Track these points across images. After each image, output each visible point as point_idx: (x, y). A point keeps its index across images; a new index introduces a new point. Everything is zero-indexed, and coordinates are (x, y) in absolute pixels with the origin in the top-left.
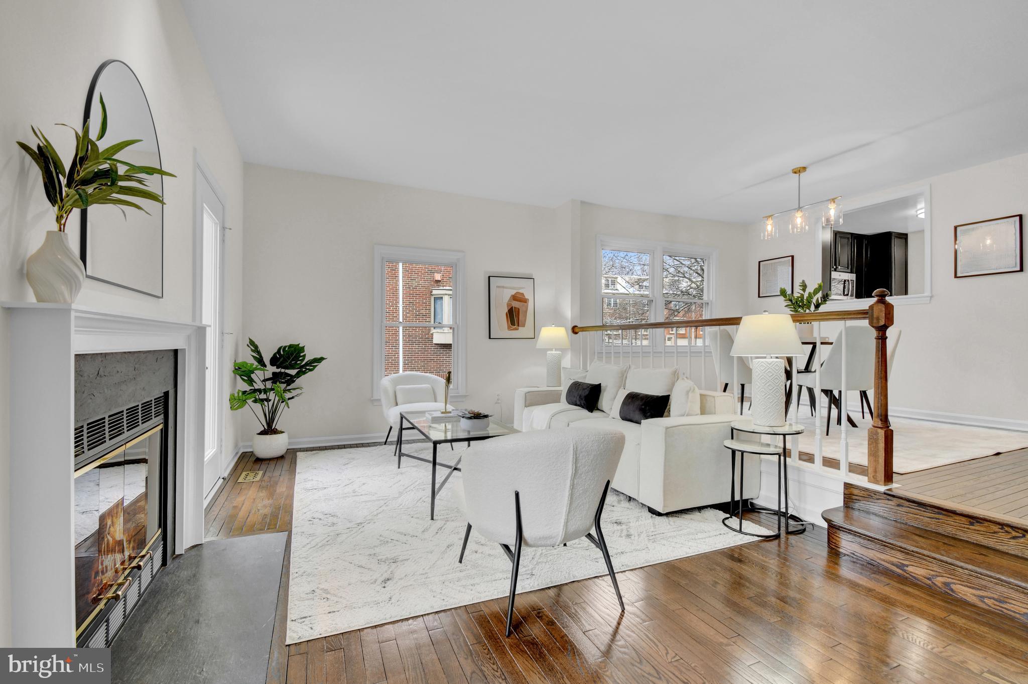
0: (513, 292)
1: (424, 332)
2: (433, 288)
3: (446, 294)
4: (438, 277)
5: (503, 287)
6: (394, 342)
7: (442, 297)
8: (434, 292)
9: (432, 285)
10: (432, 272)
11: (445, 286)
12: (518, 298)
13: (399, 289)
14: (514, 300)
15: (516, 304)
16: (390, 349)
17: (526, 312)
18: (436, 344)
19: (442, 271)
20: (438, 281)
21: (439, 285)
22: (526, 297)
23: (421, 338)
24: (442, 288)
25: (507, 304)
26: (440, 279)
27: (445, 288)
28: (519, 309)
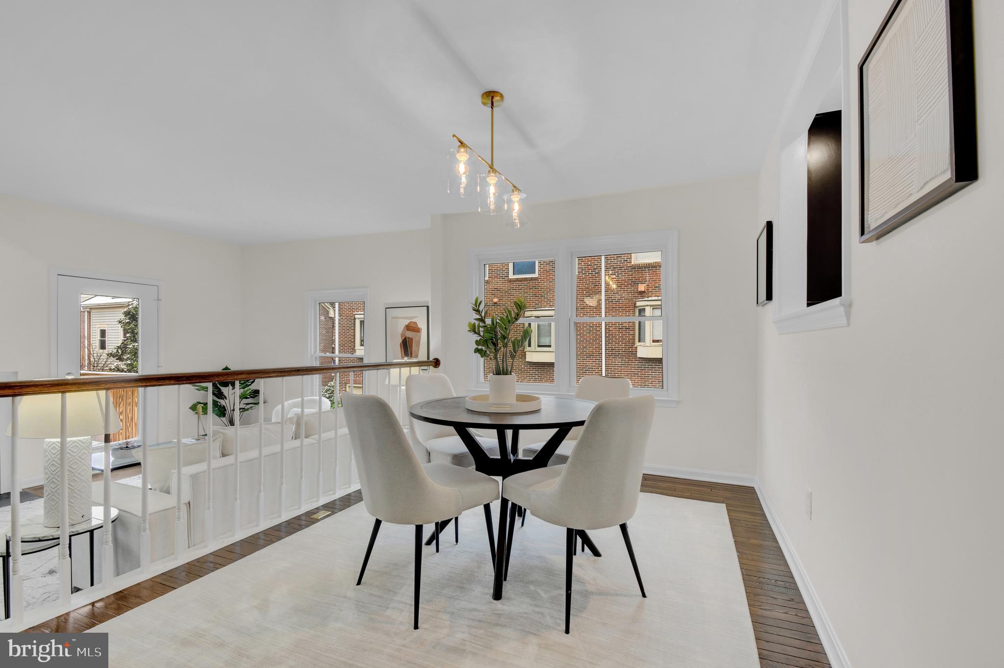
0: (407, 322)
1: (627, 345)
2: (637, 300)
3: (647, 306)
4: (642, 288)
5: (398, 318)
6: (597, 355)
7: (645, 309)
8: (638, 304)
9: (636, 297)
10: (635, 283)
11: (651, 297)
12: (412, 328)
13: (601, 304)
14: (408, 330)
15: (409, 334)
16: (594, 362)
17: (419, 342)
18: (639, 358)
19: (646, 281)
20: (642, 293)
21: (643, 296)
22: (419, 326)
23: (624, 352)
24: (646, 299)
25: (402, 334)
26: (643, 289)
27: (650, 298)
28: (412, 339)
